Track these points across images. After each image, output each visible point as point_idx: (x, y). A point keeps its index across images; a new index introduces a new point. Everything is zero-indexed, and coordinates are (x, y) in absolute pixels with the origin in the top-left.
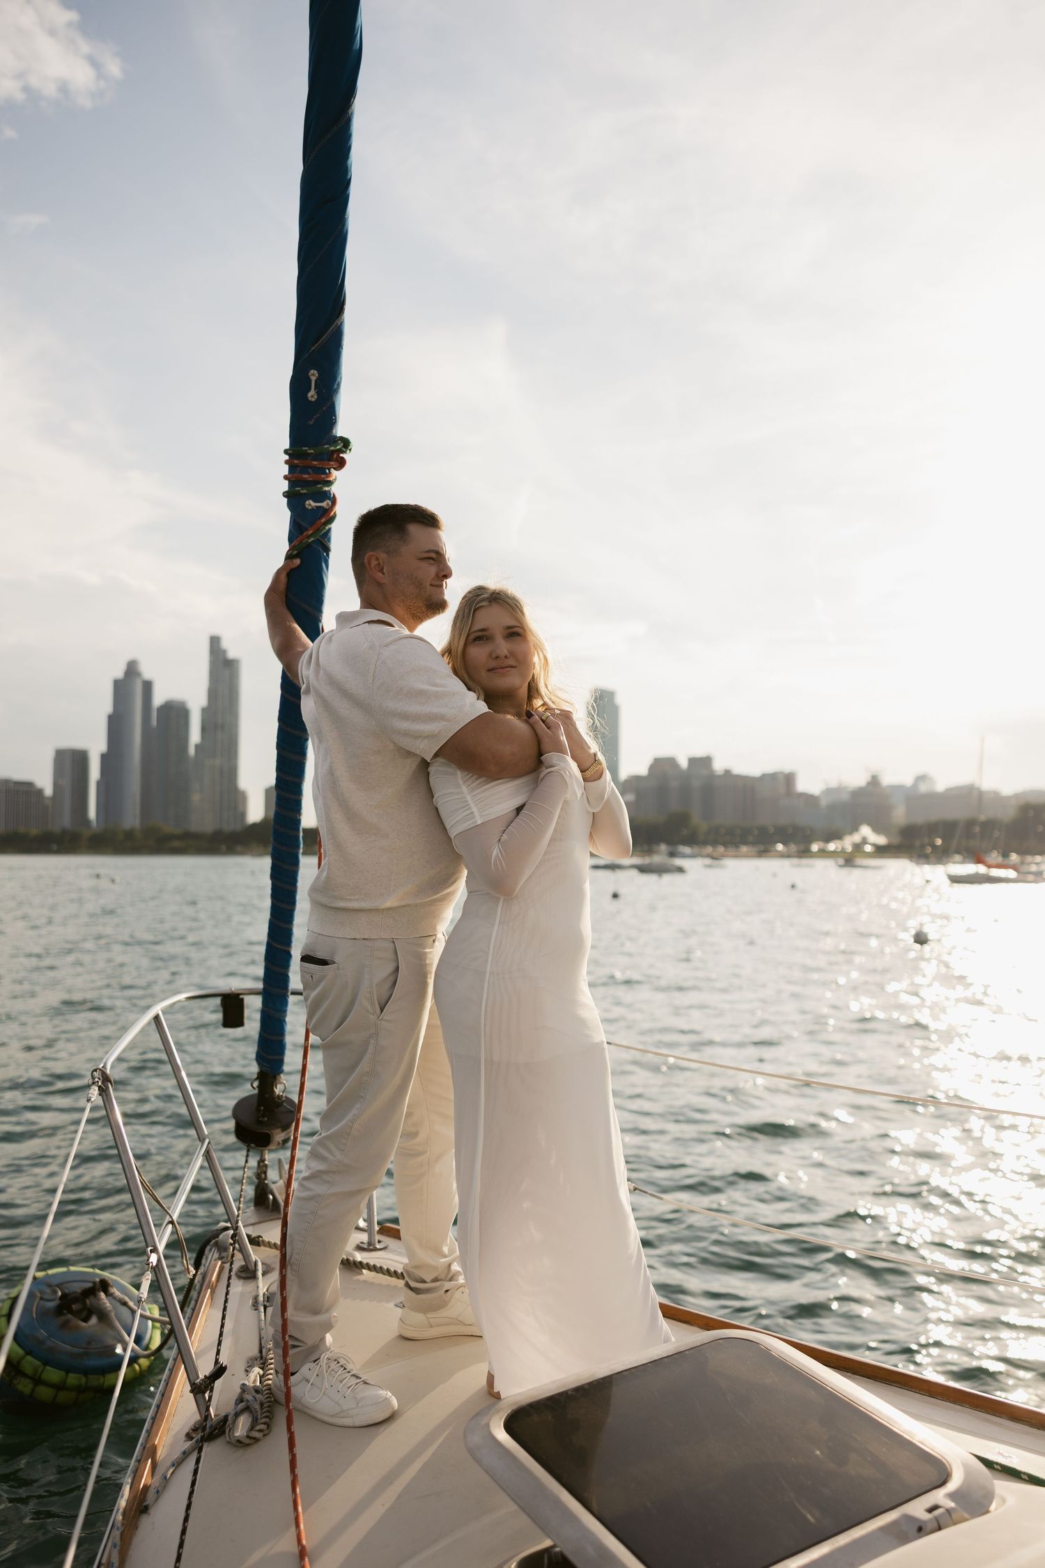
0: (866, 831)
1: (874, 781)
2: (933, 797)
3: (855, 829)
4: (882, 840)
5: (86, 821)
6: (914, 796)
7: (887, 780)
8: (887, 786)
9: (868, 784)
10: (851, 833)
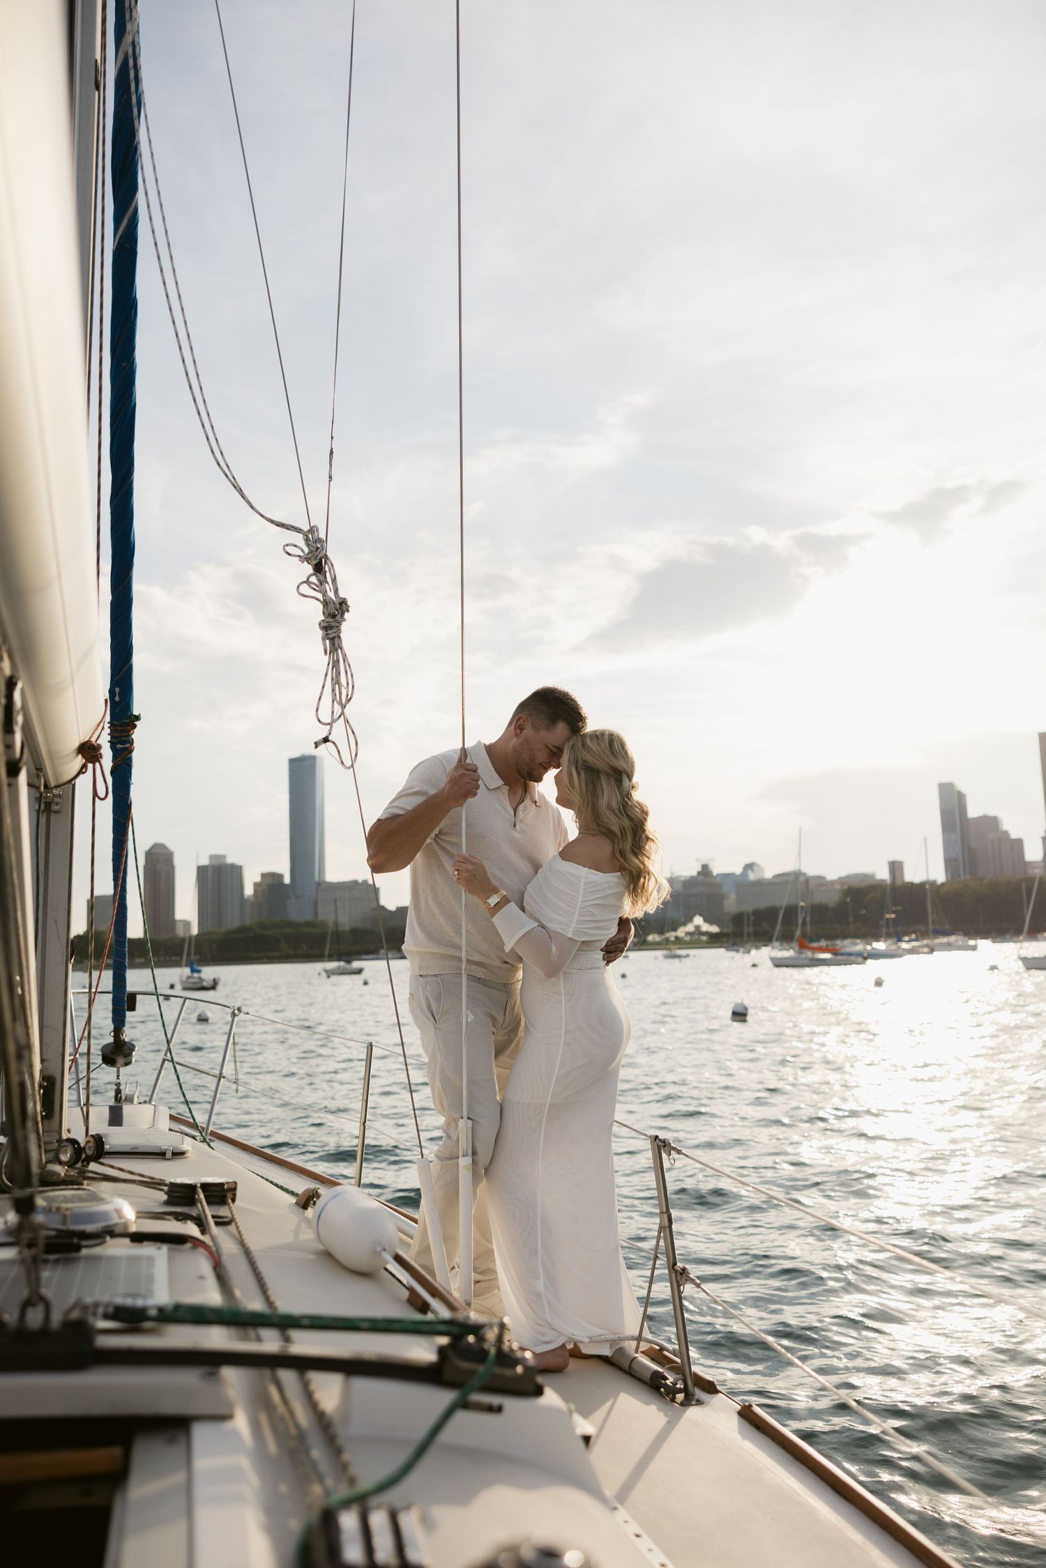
0: (698, 920)
1: (705, 871)
2: (760, 883)
3: (689, 919)
4: (714, 929)
6: (743, 883)
7: (716, 870)
8: (718, 875)
9: (699, 873)
10: (685, 924)
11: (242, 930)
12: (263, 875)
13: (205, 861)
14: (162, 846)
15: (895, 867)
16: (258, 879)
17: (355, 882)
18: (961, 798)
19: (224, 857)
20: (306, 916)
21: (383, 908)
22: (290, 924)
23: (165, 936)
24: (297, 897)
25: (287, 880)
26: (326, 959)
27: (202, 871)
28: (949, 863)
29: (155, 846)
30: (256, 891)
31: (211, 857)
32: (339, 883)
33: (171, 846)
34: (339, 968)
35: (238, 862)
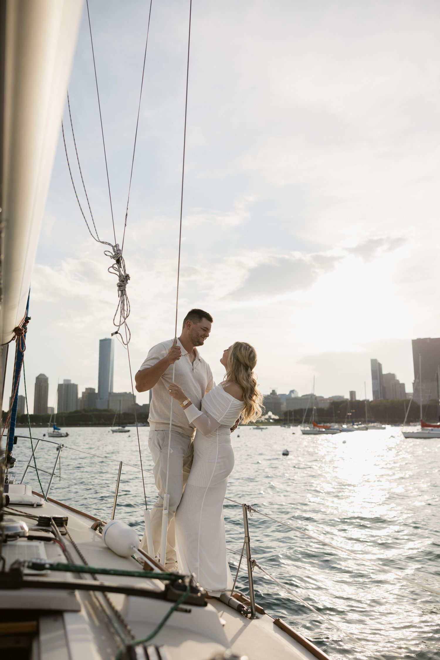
0: (270, 413)
1: (274, 392)
2: (297, 399)
3: (267, 413)
4: (277, 417)
6: (289, 398)
7: (278, 392)
8: (279, 395)
9: (271, 394)
10: (265, 415)
11: (76, 412)
12: (86, 389)
13: (62, 382)
14: (43, 375)
15: (352, 394)
16: (84, 390)
17: (126, 393)
18: (380, 365)
19: (70, 380)
20: (104, 407)
21: (137, 404)
22: (97, 410)
23: (42, 414)
24: (101, 399)
25: (97, 391)
26: (113, 425)
27: (60, 386)
28: (375, 392)
29: (41, 375)
30: (83, 396)
31: (65, 380)
32: (119, 393)
33: (47, 375)
34: (119, 429)
35: (76, 383)
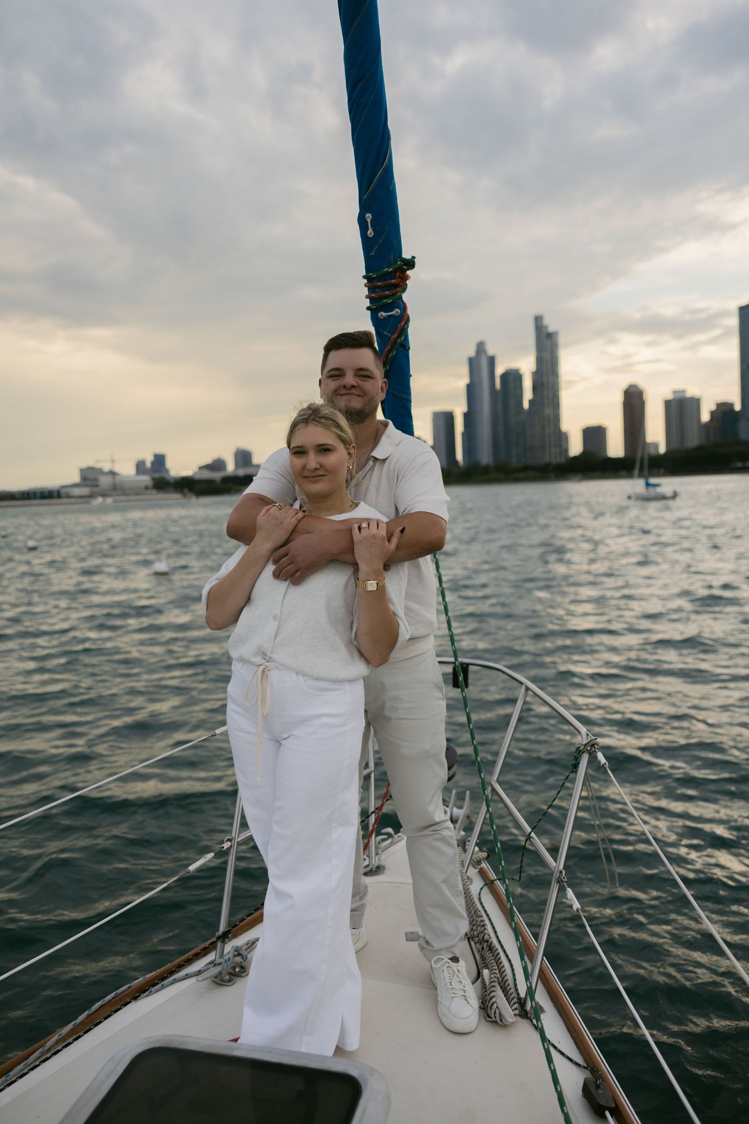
5: (456, 462)
11: (699, 449)
12: (718, 405)
13: (670, 397)
14: (636, 387)
16: (713, 408)
19: (684, 392)
22: (739, 443)
23: (639, 454)
24: (746, 421)
25: (738, 408)
27: (668, 403)
29: (631, 387)
30: (711, 417)
31: (675, 392)
35: (697, 395)
